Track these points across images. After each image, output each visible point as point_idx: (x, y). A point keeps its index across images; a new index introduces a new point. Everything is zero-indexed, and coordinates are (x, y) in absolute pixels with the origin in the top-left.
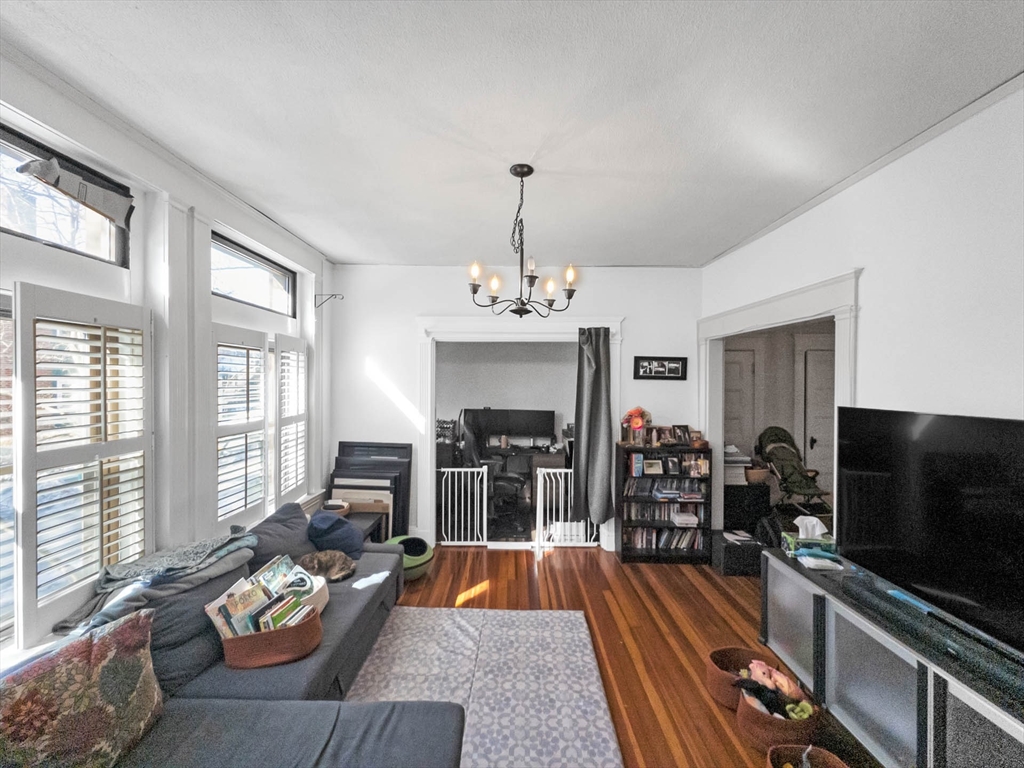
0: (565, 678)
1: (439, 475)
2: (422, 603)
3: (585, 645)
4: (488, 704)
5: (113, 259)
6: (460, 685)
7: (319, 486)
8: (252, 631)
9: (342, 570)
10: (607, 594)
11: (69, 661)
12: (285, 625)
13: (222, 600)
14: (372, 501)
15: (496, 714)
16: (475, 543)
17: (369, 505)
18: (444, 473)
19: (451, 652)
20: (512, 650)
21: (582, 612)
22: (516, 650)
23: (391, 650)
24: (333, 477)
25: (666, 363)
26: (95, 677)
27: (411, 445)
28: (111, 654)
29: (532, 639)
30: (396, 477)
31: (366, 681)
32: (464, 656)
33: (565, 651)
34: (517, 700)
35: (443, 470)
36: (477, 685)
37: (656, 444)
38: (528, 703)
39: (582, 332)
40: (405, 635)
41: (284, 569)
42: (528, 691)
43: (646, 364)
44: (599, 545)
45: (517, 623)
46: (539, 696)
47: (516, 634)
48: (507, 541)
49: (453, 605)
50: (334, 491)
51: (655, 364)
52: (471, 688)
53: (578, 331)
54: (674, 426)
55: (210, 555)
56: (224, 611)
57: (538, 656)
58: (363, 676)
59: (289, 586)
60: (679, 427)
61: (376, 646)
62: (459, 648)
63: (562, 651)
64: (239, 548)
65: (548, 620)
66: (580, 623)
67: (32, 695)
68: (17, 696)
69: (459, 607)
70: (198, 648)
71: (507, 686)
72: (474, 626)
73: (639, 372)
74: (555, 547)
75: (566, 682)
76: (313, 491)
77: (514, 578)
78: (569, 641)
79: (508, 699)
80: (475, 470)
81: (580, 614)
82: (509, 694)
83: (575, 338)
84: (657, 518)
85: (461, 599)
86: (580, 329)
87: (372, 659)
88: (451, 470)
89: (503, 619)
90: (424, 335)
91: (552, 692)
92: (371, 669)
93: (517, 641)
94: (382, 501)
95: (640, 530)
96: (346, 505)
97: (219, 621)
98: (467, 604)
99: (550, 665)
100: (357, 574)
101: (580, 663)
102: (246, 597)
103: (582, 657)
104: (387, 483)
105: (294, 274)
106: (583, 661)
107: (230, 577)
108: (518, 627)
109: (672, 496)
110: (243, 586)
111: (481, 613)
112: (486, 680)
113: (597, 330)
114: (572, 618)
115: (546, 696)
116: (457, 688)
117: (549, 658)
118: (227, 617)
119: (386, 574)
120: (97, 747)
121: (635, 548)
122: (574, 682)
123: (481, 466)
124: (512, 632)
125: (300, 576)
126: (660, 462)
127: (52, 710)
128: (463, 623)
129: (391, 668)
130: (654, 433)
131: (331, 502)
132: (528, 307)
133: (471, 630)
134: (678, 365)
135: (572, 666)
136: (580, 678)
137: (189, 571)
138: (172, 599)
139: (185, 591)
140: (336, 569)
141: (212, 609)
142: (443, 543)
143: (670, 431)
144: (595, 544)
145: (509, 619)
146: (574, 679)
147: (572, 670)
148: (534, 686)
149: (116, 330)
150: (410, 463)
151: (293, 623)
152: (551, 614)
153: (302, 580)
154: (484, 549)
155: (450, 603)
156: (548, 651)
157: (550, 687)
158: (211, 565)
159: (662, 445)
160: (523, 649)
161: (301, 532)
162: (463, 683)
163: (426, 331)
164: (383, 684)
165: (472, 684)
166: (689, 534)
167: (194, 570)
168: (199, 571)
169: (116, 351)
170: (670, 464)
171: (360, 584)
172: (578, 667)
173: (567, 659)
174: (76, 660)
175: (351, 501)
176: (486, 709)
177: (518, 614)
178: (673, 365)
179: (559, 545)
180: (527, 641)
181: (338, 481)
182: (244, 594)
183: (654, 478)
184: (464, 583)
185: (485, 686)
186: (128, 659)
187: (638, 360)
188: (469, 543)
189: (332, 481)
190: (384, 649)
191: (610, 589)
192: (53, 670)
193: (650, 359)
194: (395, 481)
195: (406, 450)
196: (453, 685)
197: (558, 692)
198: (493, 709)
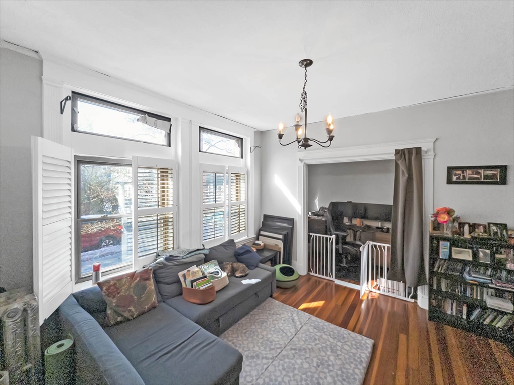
0: (335, 376)
1: (309, 236)
2: (284, 302)
3: (362, 362)
4: (283, 366)
5: (166, 144)
6: (275, 349)
7: (253, 234)
8: (190, 287)
9: (241, 273)
10: (402, 337)
11: (127, 278)
12: (199, 288)
13: (185, 272)
14: (274, 244)
15: (284, 373)
16: (328, 278)
17: (272, 246)
18: (311, 235)
19: (282, 330)
20: (313, 344)
21: (373, 341)
22: (316, 345)
23: (257, 317)
24: (260, 230)
25: (482, 171)
26: (132, 285)
27: (293, 219)
28: (138, 279)
29: (328, 343)
30: (285, 234)
31: (239, 327)
32: (286, 335)
33: (345, 359)
34: (299, 372)
35: (311, 234)
36: (284, 353)
37: (467, 236)
38: (304, 377)
39: (397, 152)
40: (266, 313)
41: (213, 265)
42: (308, 370)
43: (459, 172)
44: (416, 303)
45: (325, 330)
46: (312, 377)
47: (321, 336)
48: (349, 282)
49: (297, 308)
50: (260, 236)
51: (469, 172)
52: (280, 353)
53: (394, 152)
54: (489, 224)
55: (188, 254)
56: (184, 276)
57: (326, 354)
58: (239, 324)
59: (211, 273)
60: (496, 224)
61: (252, 313)
62: (286, 330)
63: (343, 359)
64: (200, 253)
65: (345, 336)
66: (367, 347)
67: (115, 284)
68: (111, 283)
69: (300, 310)
70: (173, 288)
71: (299, 362)
72: (300, 322)
73: (452, 178)
74: (380, 294)
75: (334, 378)
76: (250, 235)
77: (340, 304)
78: (351, 354)
79: (294, 369)
80: (328, 236)
81: (370, 342)
82: (297, 366)
83: (393, 157)
84: (468, 294)
85: (303, 306)
86: (396, 150)
87: (247, 319)
88: (315, 234)
89: (319, 325)
90: (300, 162)
91: (322, 379)
92: (244, 322)
93: (319, 340)
94: (277, 245)
95: (449, 301)
96: (262, 244)
97: (182, 279)
98: (305, 310)
99: (330, 363)
100: (248, 276)
101: (351, 372)
102: (194, 273)
103: (355, 368)
104: (281, 237)
105: (242, 139)
106: (354, 371)
107: (191, 264)
108: (324, 332)
109: (482, 281)
110: (194, 268)
111: (309, 317)
112: (289, 352)
113: (410, 151)
114: (363, 342)
115: (317, 379)
116: (273, 349)
117: (332, 358)
118: (185, 278)
119: (260, 280)
120: (130, 308)
121: (444, 313)
122: (339, 381)
123: (331, 235)
124: (319, 334)
125: (217, 270)
126: (470, 251)
127: (118, 291)
128: (296, 318)
129: (252, 325)
130: (466, 227)
131: (257, 242)
132: (310, 143)
133: (298, 323)
134: (497, 173)
135: (344, 370)
136: (344, 380)
137: (179, 258)
138: (171, 267)
139: (176, 265)
140: (238, 272)
141: (180, 274)
142: (311, 274)
143: (485, 227)
144: (413, 301)
145: (322, 326)
146: (340, 379)
147: (343, 372)
148: (313, 370)
149: (167, 169)
150: (292, 228)
151: (201, 288)
152: (349, 334)
153: (218, 272)
154: (332, 283)
155: (296, 306)
156: (334, 354)
157: (322, 376)
158: (187, 257)
159: (473, 237)
160: (319, 346)
161: (230, 252)
162: (278, 348)
163: (300, 160)
164: (244, 331)
165: (281, 351)
166: (506, 317)
167: (181, 258)
168: (183, 258)
169: (167, 176)
170: (481, 254)
171: (246, 282)
172: (348, 373)
173: (343, 364)
174: (129, 278)
175: (266, 243)
176: (280, 368)
177: (329, 325)
178: (489, 173)
179: (383, 293)
180: (325, 343)
181: (262, 232)
182: (193, 272)
183: (465, 263)
184: (310, 297)
185: (287, 355)
186: (143, 282)
187: (450, 170)
188: (324, 277)
189: (259, 232)
190: (254, 316)
191: (407, 334)
192: (122, 279)
193: (463, 169)
194: (285, 236)
195: (291, 221)
196: (272, 347)
197: (325, 381)
198: (284, 369)
